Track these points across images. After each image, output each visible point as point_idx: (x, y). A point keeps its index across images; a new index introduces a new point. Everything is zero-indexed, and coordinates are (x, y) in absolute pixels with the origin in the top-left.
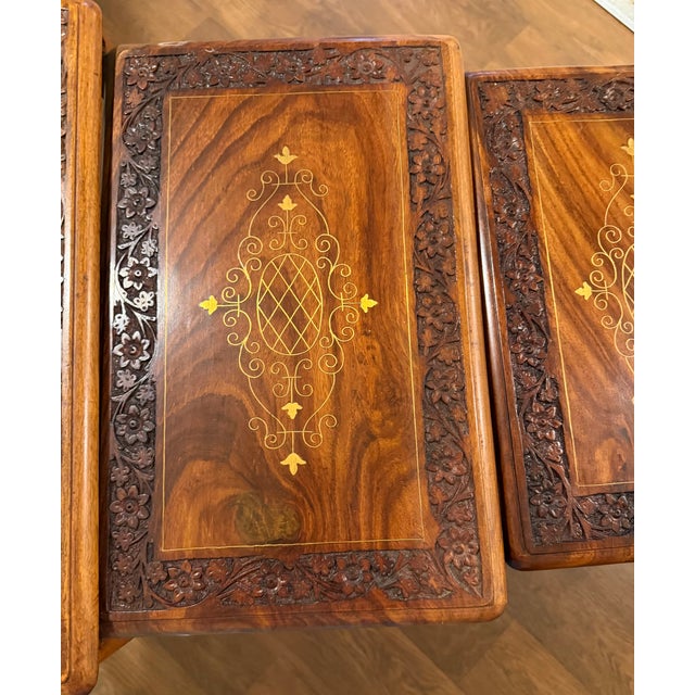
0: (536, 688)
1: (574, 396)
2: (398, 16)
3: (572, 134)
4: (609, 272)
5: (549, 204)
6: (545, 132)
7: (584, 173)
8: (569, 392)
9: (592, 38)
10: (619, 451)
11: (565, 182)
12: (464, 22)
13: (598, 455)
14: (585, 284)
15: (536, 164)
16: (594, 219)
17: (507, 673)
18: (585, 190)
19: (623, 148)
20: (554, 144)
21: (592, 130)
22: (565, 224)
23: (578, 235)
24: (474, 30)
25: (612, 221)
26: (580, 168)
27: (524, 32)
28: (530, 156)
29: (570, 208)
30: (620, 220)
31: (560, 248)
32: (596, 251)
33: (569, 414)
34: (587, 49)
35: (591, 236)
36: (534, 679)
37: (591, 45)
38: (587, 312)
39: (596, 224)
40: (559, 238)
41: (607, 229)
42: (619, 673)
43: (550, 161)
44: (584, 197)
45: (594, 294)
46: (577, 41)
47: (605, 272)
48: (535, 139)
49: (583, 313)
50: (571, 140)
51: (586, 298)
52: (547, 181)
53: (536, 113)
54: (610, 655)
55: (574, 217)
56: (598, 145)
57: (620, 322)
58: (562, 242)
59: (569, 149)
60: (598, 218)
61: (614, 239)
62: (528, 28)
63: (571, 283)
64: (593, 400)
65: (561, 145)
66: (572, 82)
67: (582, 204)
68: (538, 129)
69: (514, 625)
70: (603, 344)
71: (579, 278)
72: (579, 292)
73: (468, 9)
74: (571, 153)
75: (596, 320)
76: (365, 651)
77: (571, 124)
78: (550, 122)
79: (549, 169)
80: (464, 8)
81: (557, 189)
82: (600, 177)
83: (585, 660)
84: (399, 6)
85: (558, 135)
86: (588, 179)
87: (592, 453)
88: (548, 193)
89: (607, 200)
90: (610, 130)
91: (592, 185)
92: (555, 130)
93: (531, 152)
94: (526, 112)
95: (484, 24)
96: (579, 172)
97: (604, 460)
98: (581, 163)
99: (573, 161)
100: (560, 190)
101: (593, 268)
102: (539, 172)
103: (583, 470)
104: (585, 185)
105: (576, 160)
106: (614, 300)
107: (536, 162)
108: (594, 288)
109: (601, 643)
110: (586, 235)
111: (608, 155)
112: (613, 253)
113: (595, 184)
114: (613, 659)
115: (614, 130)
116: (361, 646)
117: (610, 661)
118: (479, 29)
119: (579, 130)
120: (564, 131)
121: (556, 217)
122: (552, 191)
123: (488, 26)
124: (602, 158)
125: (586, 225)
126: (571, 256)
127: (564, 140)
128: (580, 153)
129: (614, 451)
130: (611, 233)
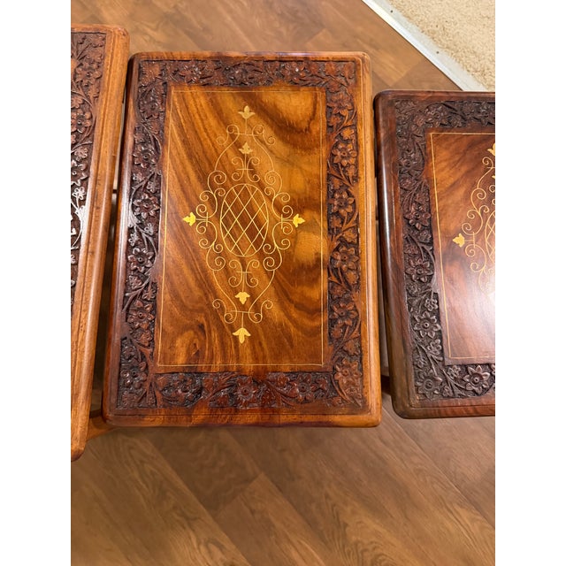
0: (274, 526)
1: (168, 297)
2: (229, 18)
3: (202, 101)
4: (212, 206)
5: (174, 152)
6: (183, 98)
7: (206, 130)
8: (165, 294)
9: (372, 40)
10: (196, 341)
11: (191, 136)
12: (277, 24)
13: (179, 342)
14: (192, 214)
15: (171, 122)
16: (207, 166)
17: (253, 512)
18: (204, 143)
19: (240, 113)
20: (188, 108)
21: (219, 98)
22: (184, 168)
23: (193, 177)
25: (221, 167)
26: (204, 126)
27: (321, 34)
28: (167, 116)
29: (190, 156)
30: (227, 167)
31: (177, 186)
32: (205, 189)
33: (161, 310)
34: (367, 48)
35: (202, 178)
36: (272, 519)
38: (190, 235)
39: (208, 169)
40: (178, 178)
41: (216, 173)
42: (338, 519)
43: (182, 120)
44: (203, 149)
45: (197, 222)
46: (359, 41)
47: (209, 205)
48: (174, 104)
49: (186, 235)
50: (201, 106)
51: (191, 225)
52: (177, 136)
53: (178, 85)
54: (334, 505)
55: (192, 163)
56: (221, 110)
57: (213, 244)
58: (179, 181)
59: (198, 112)
60: (210, 164)
61: (220, 181)
62: (324, 31)
63: (181, 212)
64: (182, 301)
65: (193, 108)
66: (210, 63)
67: (201, 153)
68: (178, 96)
69: (262, 476)
70: (197, 259)
71: (187, 208)
72: (186, 219)
73: (281, 15)
74: (200, 115)
75: (195, 241)
76: (147, 486)
77: (203, 93)
78: (188, 92)
79: (180, 126)
80: (278, 14)
81: (183, 141)
82: (218, 134)
83: (313, 507)
85: (192, 102)
86: (208, 135)
87: (173, 342)
88: (176, 144)
89: (219, 151)
90: (232, 98)
91: (210, 140)
92: (190, 97)
93: (169, 114)
94: (171, 84)
95: (291, 27)
96: (202, 129)
97: (182, 346)
98: (206, 122)
99: (199, 121)
100: (185, 142)
101: (200, 202)
102: (172, 129)
103: (164, 354)
104: (205, 139)
105: (202, 120)
106: (212, 227)
107: (171, 121)
108: (197, 217)
109: (327, 496)
110: (199, 177)
111: (227, 118)
112: (217, 192)
113: (213, 138)
114: (335, 508)
115: (234, 98)
116: (144, 482)
117: (333, 510)
118: (288, 30)
119: (208, 99)
120: (198, 98)
121: (178, 162)
122: (179, 143)
123: (295, 28)
124: (223, 120)
125: (200, 170)
126: (184, 192)
127: (196, 105)
128: (206, 116)
129: (191, 341)
130: (218, 177)
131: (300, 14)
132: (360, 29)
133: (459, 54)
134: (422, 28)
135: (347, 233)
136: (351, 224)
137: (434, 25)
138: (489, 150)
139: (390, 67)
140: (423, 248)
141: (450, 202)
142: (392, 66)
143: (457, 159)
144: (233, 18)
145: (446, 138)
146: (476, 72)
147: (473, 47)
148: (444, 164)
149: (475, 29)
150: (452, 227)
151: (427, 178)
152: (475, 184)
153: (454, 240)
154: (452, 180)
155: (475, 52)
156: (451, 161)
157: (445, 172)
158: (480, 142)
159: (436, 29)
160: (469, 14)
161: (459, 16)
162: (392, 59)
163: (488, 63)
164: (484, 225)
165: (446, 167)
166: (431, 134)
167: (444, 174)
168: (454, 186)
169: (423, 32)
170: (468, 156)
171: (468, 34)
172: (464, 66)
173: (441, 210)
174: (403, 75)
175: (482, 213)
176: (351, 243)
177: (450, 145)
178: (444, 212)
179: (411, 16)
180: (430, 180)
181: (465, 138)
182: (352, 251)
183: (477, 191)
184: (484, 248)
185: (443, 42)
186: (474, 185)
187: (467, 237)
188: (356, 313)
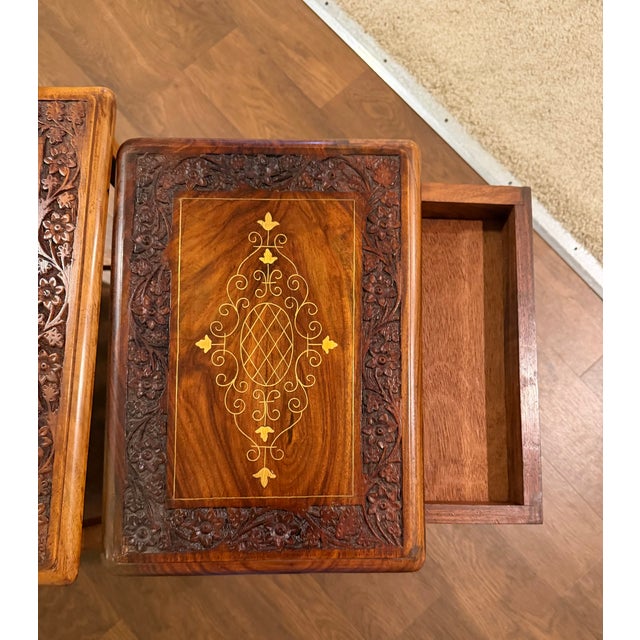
9: (299, 43)
12: (172, 23)
24: (181, 30)
27: (230, 35)
34: (291, 54)
37: (297, 51)
46: (282, 45)
62: (236, 31)
73: (180, 9)
80: (176, 9)
84: (111, 5)
95: (191, 26)
118: (187, 30)
123: (196, 27)
131: (204, 8)
132: (284, 28)
133: (413, 64)
134: (365, 27)
135: (49, 332)
136: (57, 320)
137: (382, 23)
138: (260, 222)
139: (321, 81)
140: (154, 353)
141: (197, 292)
142: (325, 80)
143: (213, 234)
144: (116, 14)
145: (201, 205)
146: (435, 88)
147: (432, 54)
148: (194, 242)
149: (437, 28)
150: (197, 326)
151: (169, 261)
152: (235, 268)
153: (197, 344)
154: (203, 263)
155: (434, 61)
156: (205, 237)
157: (196, 250)
158: (248, 211)
159: (383, 28)
160: (431, 6)
161: (417, 10)
162: (324, 69)
163: (451, 76)
164: (241, 323)
165: (197, 245)
166: (181, 200)
167: (194, 255)
168: (206, 271)
169: (366, 32)
170: (229, 230)
171: (426, 34)
172: (419, 80)
173: (184, 303)
174: (337, 92)
175: (240, 308)
176: (55, 346)
177: (206, 214)
178: (188, 306)
179: (350, 10)
180: (172, 263)
181: (228, 205)
182: (54, 356)
183: (236, 279)
184: (237, 354)
185: (393, 45)
186: (232, 270)
187: (215, 340)
188: (50, 441)
